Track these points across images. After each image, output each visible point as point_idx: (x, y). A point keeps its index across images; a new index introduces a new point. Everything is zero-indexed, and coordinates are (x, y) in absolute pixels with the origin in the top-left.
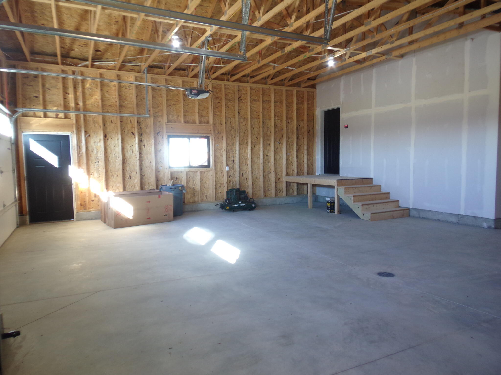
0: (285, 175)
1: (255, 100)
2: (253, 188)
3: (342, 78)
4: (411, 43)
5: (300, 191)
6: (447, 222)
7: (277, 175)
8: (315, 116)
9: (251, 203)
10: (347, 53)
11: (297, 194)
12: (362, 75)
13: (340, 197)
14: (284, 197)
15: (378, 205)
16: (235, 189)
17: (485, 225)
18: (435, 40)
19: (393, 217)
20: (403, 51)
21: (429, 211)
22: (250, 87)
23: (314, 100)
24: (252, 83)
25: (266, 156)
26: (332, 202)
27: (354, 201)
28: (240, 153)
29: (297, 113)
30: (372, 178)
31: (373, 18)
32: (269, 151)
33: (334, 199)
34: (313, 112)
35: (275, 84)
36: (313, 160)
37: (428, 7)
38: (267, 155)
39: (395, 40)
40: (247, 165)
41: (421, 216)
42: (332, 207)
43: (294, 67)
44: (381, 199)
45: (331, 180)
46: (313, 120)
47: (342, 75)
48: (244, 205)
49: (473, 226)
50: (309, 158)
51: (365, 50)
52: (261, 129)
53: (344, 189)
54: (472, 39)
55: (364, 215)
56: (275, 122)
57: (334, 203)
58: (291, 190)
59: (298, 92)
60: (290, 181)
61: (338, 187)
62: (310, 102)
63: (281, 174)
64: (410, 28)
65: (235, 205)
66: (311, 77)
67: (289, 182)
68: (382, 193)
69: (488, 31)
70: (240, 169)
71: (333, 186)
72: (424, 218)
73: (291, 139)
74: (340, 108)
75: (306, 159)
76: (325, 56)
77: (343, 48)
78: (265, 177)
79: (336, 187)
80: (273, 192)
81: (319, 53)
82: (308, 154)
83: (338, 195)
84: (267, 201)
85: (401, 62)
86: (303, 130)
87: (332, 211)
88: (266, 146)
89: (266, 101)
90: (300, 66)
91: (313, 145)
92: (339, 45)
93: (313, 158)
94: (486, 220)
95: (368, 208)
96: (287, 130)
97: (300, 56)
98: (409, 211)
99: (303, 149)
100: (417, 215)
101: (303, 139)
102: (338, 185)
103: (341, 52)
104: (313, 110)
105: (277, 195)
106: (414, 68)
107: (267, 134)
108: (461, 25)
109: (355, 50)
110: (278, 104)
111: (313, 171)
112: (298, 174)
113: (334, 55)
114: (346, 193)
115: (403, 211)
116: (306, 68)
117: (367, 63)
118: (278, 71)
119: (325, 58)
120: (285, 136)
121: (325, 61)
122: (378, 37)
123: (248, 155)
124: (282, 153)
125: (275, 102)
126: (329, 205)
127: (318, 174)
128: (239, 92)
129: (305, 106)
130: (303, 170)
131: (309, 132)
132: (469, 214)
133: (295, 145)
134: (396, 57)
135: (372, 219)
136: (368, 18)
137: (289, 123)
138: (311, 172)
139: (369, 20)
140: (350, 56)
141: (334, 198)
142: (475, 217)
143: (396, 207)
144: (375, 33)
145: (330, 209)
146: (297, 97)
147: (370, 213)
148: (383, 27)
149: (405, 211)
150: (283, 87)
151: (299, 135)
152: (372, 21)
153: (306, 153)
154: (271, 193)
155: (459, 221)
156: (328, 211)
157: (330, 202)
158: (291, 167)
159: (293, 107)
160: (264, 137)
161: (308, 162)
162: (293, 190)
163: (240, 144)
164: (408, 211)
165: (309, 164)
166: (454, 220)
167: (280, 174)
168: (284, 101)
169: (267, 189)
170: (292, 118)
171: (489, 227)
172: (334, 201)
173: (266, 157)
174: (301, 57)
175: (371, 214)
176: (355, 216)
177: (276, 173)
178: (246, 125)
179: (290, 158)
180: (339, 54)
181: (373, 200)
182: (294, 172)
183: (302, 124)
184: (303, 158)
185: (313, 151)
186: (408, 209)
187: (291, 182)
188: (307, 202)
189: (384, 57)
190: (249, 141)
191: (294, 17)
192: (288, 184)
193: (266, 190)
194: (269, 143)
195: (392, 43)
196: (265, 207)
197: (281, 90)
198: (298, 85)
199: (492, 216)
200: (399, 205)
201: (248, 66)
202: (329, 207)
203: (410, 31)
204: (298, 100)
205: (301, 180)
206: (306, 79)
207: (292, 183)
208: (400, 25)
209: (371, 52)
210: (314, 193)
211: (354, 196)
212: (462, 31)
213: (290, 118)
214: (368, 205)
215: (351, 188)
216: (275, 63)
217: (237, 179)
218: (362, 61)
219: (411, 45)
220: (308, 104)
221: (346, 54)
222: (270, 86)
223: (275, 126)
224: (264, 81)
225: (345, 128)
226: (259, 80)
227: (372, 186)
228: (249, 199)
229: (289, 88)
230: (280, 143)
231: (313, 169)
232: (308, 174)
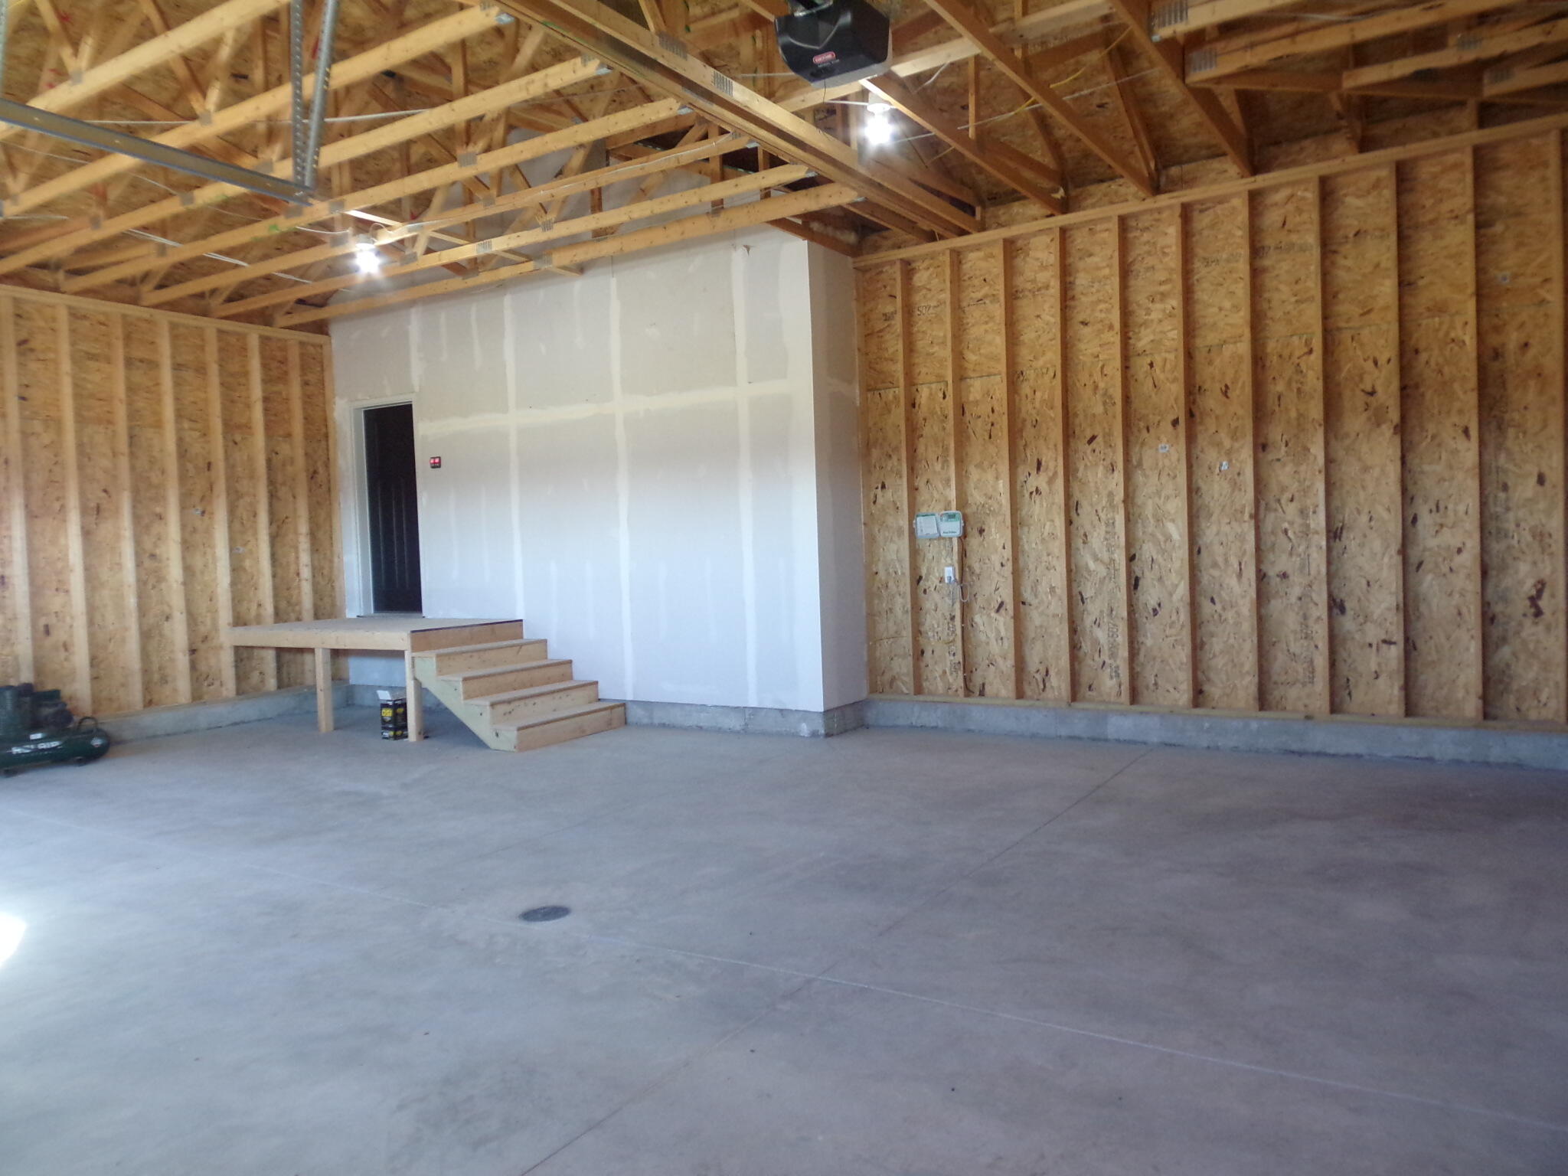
0: (229, 624)
1: (92, 357)
2: (95, 679)
3: (413, 310)
4: (600, 234)
5: (289, 674)
6: (719, 730)
7: (196, 625)
8: (330, 423)
9: (84, 733)
10: (418, 239)
11: (280, 686)
12: (474, 311)
13: (425, 685)
14: (226, 700)
15: (537, 700)
16: (10, 688)
17: (805, 729)
18: (658, 237)
19: (583, 731)
20: (581, 254)
21: (674, 705)
22: (70, 308)
23: (326, 374)
24: (76, 294)
25: (148, 560)
26: (399, 702)
27: (468, 696)
28: (31, 550)
29: (266, 410)
30: (521, 620)
31: (481, 144)
32: (159, 539)
33: (405, 693)
34: (324, 411)
35: (172, 306)
36: (331, 568)
37: (636, 143)
38: (153, 556)
39: (553, 220)
40: (67, 592)
41: (656, 721)
42: (399, 719)
43: (242, 260)
44: (549, 681)
45: (395, 634)
46: (326, 436)
47: (413, 303)
48: (54, 744)
49: (779, 735)
50: (316, 563)
51: (474, 236)
52: (124, 462)
53: (434, 659)
54: (748, 248)
55: (497, 735)
56: (180, 441)
57: (404, 705)
58: (255, 677)
59: (265, 340)
60: (250, 644)
61: (414, 654)
62: (311, 377)
63: (215, 621)
64: (592, 192)
65: (16, 750)
66: (309, 297)
67: (247, 647)
68: (549, 662)
69: (779, 234)
70: (36, 611)
71: (398, 651)
72: (663, 726)
73: (248, 499)
74: (413, 407)
75: (306, 566)
76: (346, 235)
77: (403, 220)
78: (146, 635)
79: (408, 655)
80: (182, 685)
81: (326, 225)
82: (315, 548)
83: (415, 679)
84: (159, 720)
85: (579, 285)
86: (289, 468)
87: (399, 733)
88: (145, 523)
89: (140, 364)
90: (266, 257)
91: (331, 521)
92: (392, 210)
93: (331, 561)
94: (805, 714)
95: (510, 713)
96: (230, 467)
97: (257, 225)
98: (625, 709)
99: (296, 533)
100: (646, 721)
101: (291, 499)
102: (414, 649)
103: (396, 232)
104: (324, 403)
105: (200, 698)
106: (615, 307)
107: (148, 478)
108: (718, 206)
109: (442, 231)
110: (189, 375)
111: (333, 605)
112: (279, 617)
113: (375, 236)
114: (440, 671)
115: (608, 712)
116: (285, 267)
117: (484, 277)
118: (182, 264)
119: (347, 242)
120: (221, 486)
121: (347, 251)
122: (504, 205)
123: (67, 555)
124: (212, 547)
125: (177, 367)
126: (388, 713)
127: (351, 613)
128: (21, 322)
129: (295, 390)
130: (299, 603)
131: (313, 475)
132: (768, 704)
133: (263, 518)
134: (565, 268)
135: (522, 746)
136: (467, 144)
137: (236, 443)
138: (326, 609)
139: (471, 149)
140: (431, 247)
141: (404, 689)
142: (781, 710)
143: (590, 702)
144: (494, 192)
145: (391, 726)
146: (263, 357)
147: (514, 728)
148: (519, 175)
149: (613, 711)
150: (205, 318)
151: (278, 486)
152: (480, 154)
153: (304, 544)
154: (175, 690)
155: (746, 724)
156: (387, 734)
157: (391, 703)
158: (251, 594)
159: (248, 389)
160: (136, 492)
161: (314, 576)
162: (261, 673)
163: (31, 516)
164: (621, 709)
165: (318, 583)
166: (735, 723)
167: (209, 622)
168: (214, 369)
169: (156, 677)
170: (247, 428)
171: (814, 734)
172: (405, 699)
173: (147, 563)
174: (261, 230)
175: (519, 729)
176: (474, 741)
177: (192, 619)
178: (56, 447)
179: (247, 563)
180: (390, 235)
181: (524, 686)
182: (265, 609)
183: (285, 449)
184: (297, 564)
185: (331, 538)
186: (623, 705)
187: (252, 647)
188: (314, 713)
189: (530, 266)
190: (73, 501)
191: (214, 95)
192: (243, 655)
193: (153, 681)
194: (158, 510)
195: (547, 226)
196: (151, 744)
197: (200, 332)
198: (263, 317)
199: (817, 704)
200: (597, 695)
201: (52, 232)
202: (389, 722)
203: (596, 201)
204: (265, 366)
205: (290, 636)
206: (292, 303)
207: (256, 652)
208: (565, 180)
209: (490, 246)
210: (338, 678)
211: (465, 680)
212: (721, 222)
213: (239, 427)
214: (509, 702)
215: (456, 654)
216: (164, 235)
217: (24, 647)
218: (468, 267)
219: (599, 241)
220: (306, 383)
221: (414, 239)
222: (152, 311)
223: (183, 453)
224: (128, 290)
225: (433, 467)
226: (107, 287)
227: (521, 646)
228: (76, 719)
229: (228, 325)
230: (203, 513)
231: (333, 598)
232: (317, 616)
